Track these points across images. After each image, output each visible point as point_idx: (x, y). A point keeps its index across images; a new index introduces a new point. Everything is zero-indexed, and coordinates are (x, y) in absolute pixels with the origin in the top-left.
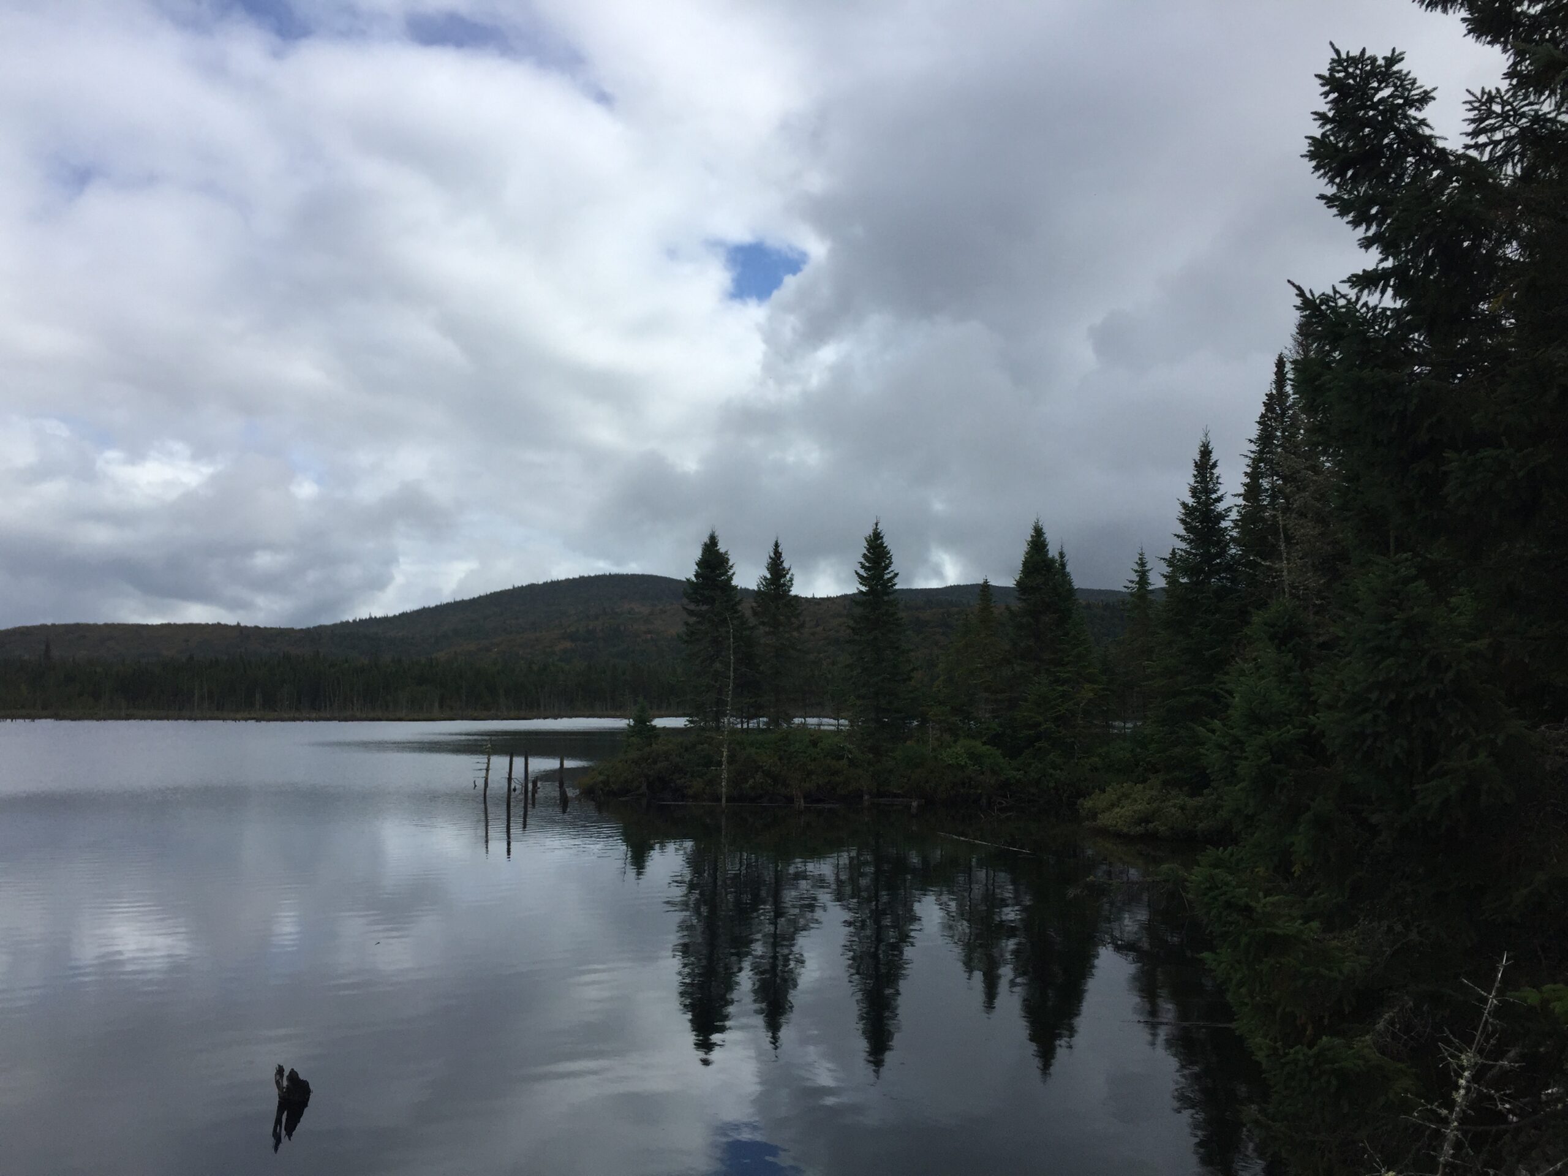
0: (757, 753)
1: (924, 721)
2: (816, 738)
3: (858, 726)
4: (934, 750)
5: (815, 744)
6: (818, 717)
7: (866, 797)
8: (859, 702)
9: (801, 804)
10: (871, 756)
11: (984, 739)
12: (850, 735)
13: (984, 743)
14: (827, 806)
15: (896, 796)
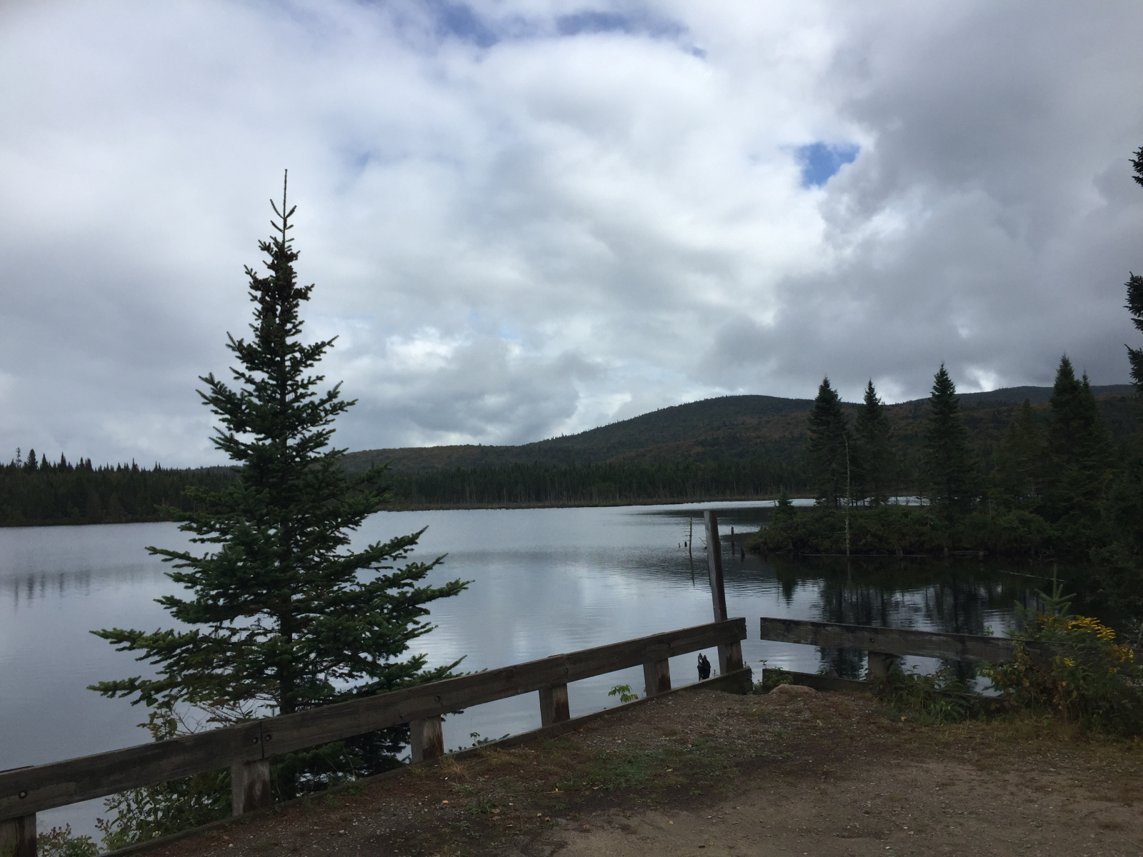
0: (866, 522)
1: (985, 498)
2: (907, 511)
3: (936, 503)
4: (993, 518)
5: (906, 515)
6: (906, 496)
7: (946, 549)
8: (936, 487)
9: (901, 554)
10: (947, 523)
11: (1031, 509)
12: (930, 509)
13: (1031, 512)
14: (919, 556)
15: (967, 549)
